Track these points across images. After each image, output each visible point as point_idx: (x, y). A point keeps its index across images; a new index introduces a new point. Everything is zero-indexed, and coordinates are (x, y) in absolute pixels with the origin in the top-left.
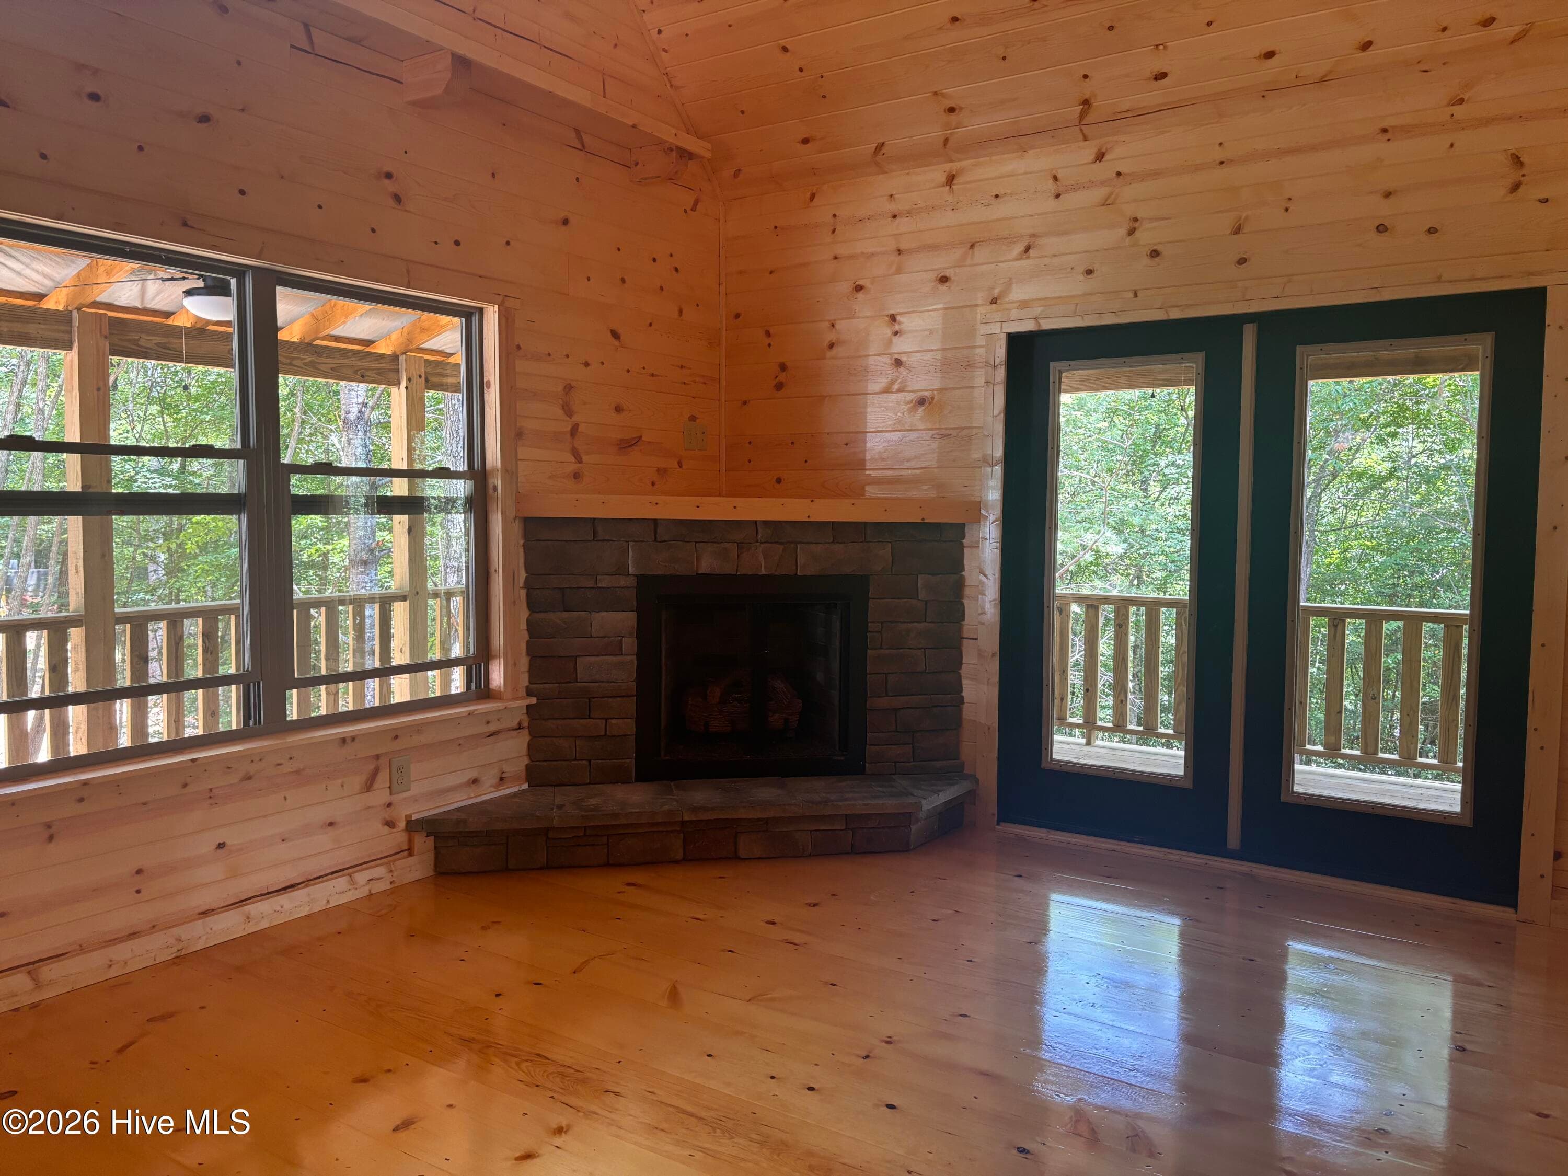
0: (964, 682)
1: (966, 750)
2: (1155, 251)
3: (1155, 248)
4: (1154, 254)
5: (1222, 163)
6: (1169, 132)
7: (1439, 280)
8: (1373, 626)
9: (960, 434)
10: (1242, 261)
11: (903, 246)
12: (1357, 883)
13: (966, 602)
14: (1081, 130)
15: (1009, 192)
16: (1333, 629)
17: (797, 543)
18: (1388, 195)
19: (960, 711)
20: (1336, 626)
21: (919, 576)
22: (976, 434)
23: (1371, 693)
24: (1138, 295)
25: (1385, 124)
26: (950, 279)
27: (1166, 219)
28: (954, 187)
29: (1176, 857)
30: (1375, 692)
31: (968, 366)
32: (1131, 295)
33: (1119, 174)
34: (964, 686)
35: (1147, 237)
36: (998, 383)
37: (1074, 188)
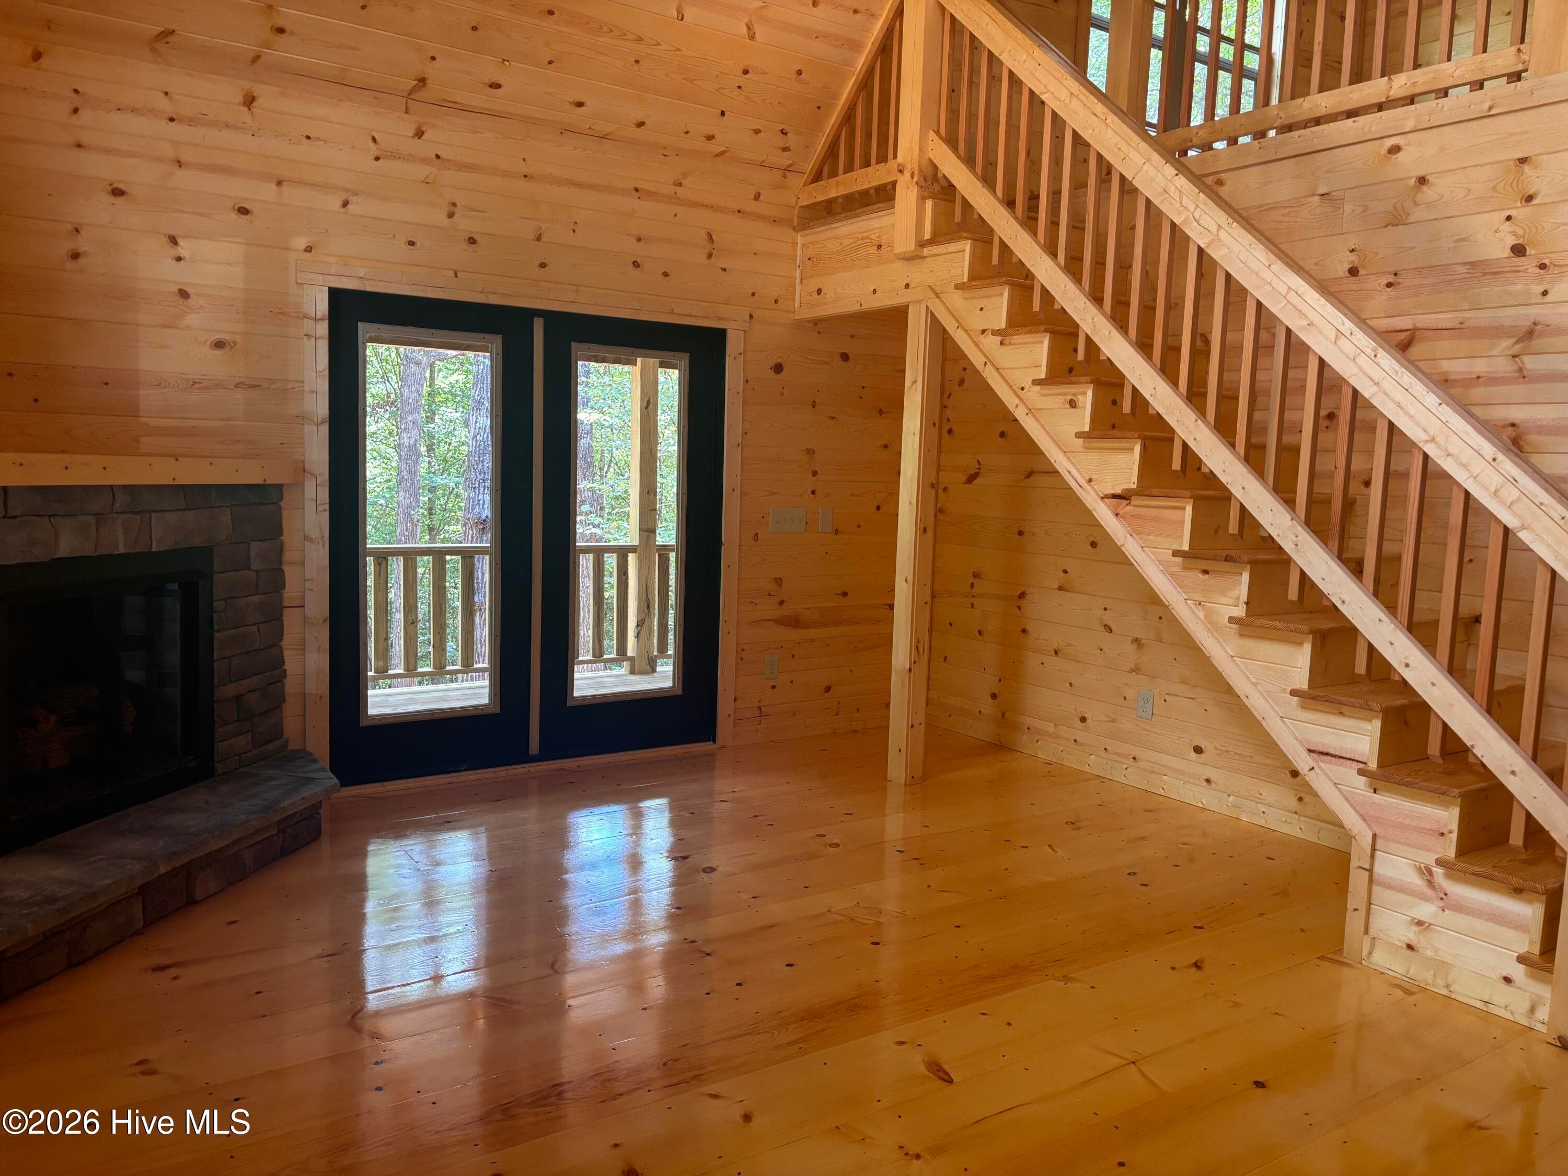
0: (286, 653)
1: (291, 724)
2: (472, 238)
3: (473, 236)
4: (471, 241)
5: (525, 176)
6: (483, 133)
7: (672, 312)
8: (410, 562)
9: (272, 387)
10: (543, 265)
11: (184, 158)
12: (628, 753)
13: (287, 569)
14: (406, 102)
15: (322, 137)
16: (378, 567)
17: (150, 512)
18: (639, 240)
19: (283, 687)
20: (380, 564)
21: (251, 543)
22: (293, 388)
23: (410, 619)
24: (458, 275)
25: (640, 185)
26: (252, 213)
27: (482, 212)
28: (254, 110)
29: (504, 773)
30: (414, 617)
31: (279, 313)
32: (452, 274)
33: (438, 157)
34: (286, 658)
35: (465, 224)
36: (321, 338)
37: (394, 156)
